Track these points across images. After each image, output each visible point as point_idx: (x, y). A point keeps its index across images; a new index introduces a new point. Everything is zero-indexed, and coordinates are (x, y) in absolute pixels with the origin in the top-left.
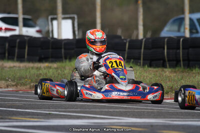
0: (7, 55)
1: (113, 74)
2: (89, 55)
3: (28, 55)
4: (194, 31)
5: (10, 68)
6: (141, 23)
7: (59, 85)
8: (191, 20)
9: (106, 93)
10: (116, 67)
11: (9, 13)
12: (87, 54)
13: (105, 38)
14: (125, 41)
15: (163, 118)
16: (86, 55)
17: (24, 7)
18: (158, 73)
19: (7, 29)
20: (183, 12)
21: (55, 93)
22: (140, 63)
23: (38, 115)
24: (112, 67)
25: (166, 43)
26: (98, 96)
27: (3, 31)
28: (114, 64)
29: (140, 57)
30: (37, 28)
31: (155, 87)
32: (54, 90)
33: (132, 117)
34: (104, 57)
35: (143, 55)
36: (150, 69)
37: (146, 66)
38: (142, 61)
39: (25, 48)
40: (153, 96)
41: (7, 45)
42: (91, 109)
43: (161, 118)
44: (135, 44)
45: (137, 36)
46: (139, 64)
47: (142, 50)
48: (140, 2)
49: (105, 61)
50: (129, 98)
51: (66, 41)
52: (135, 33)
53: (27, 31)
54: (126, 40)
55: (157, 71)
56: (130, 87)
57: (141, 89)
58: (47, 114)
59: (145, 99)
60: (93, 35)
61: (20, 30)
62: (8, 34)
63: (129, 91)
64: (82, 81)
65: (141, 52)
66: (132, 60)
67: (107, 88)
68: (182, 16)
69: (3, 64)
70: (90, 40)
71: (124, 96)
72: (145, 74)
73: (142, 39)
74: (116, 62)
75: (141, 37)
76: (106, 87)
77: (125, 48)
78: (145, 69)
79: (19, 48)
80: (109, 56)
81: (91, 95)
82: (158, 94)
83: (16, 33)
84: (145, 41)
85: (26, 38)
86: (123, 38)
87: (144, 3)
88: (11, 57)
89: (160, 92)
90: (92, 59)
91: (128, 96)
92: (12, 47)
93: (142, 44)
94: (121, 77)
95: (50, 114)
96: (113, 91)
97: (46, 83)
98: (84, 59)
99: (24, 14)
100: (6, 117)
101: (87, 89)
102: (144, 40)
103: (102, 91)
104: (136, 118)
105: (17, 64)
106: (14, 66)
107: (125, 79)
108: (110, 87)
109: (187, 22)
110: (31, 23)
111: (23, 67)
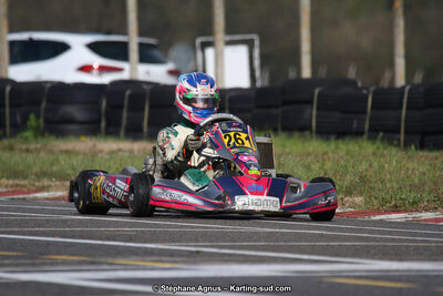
0: (103, 124)
3: (149, 124)
5: (112, 153)
6: (400, 50)
11: (108, 33)
14: (365, 92)
17: (140, 19)
18: (438, 163)
19: (103, 69)
22: (399, 140)
23: (172, 256)
27: (95, 72)
29: (400, 127)
30: (170, 66)
33: (381, 259)
35: (406, 121)
36: (421, 153)
37: (413, 147)
38: (402, 136)
39: (143, 110)
41: (104, 103)
44: (388, 99)
45: (393, 80)
46: (396, 142)
47: (404, 112)
48: (399, 4)
51: (233, 94)
52: (387, 75)
53: (148, 73)
54: (368, 89)
55: (436, 158)
58: (191, 252)
61: (133, 70)
62: (106, 79)
65: (400, 117)
66: (381, 134)
69: (95, 146)
72: (411, 165)
73: (403, 88)
77: (366, 107)
78: (410, 153)
79: (131, 109)
83: (125, 76)
84: (410, 90)
85: (145, 87)
86: (359, 84)
87: (407, 8)
88: (112, 131)
92: (115, 107)
93: (402, 97)
95: (198, 252)
99: (141, 33)
100: (103, 260)
102: (407, 88)
104: (391, 260)
105: (126, 145)
106: (120, 150)
110: (156, 53)
111: (139, 152)
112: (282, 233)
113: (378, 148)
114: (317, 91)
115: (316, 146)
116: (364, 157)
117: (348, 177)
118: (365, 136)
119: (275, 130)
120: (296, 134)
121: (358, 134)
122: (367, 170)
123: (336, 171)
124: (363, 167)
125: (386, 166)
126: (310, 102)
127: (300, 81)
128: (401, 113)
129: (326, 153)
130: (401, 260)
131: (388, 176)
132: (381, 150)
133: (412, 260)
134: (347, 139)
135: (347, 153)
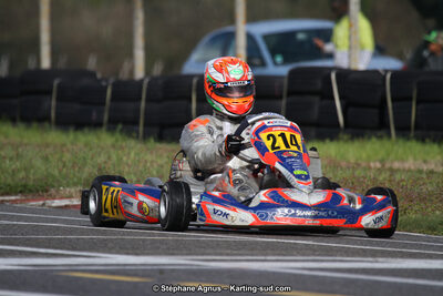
1: (278, 166)
2: (213, 121)
4: (257, 61)
6: (139, 42)
7: (143, 191)
8: (250, 38)
9: (263, 212)
10: (283, 148)
12: (208, 117)
13: (249, 78)
14: (104, 83)
15: (187, 254)
16: (208, 121)
20: (232, 20)
21: (134, 210)
22: (137, 132)
24: (273, 148)
25: (194, 88)
26: (244, 217)
28: (280, 142)
29: (139, 118)
31: (379, 197)
32: (132, 204)
33: (118, 253)
34: (253, 123)
35: (145, 114)
36: (159, 145)
37: (152, 141)
38: (141, 128)
40: (374, 217)
42: (27, 234)
43: (182, 254)
44: (127, 91)
45: (132, 72)
46: (135, 135)
47: (143, 104)
49: (257, 133)
50: (317, 222)
52: (126, 67)
54: (107, 80)
56: (319, 197)
57: (346, 202)
59: (357, 225)
60: (220, 71)
63: (318, 207)
64: (200, 183)
65: (138, 110)
66: (120, 126)
67: (264, 199)
68: (229, 29)
70: (213, 84)
71: (305, 218)
72: (149, 157)
73: (142, 81)
74: (283, 135)
75: (139, 73)
76: (262, 196)
77: (105, 99)
78: (149, 146)
80: (266, 122)
81: (226, 215)
82: (385, 213)
84: (149, 83)
86: (99, 76)
89: (390, 209)
90: (221, 129)
91: (315, 217)
93: (141, 90)
94: (298, 172)
96: (279, 207)
97: (111, 186)
98: (202, 129)
101: (216, 201)
102: (146, 81)
103: (253, 205)
104: (128, 254)
107: (307, 177)
108: (272, 197)
109: (241, 41)
112: (20, 226)
113: (117, 141)
114: (56, 82)
115: (55, 137)
116: (103, 149)
117: (86, 169)
118: (104, 128)
119: (13, 121)
120: (35, 125)
121: (97, 125)
122: (105, 162)
123: (74, 163)
124: (101, 159)
125: (125, 159)
126: (49, 93)
127: (39, 72)
128: (140, 105)
129: (64, 145)
130: (137, 254)
131: (127, 169)
132: (119, 143)
133: (148, 254)
134: (86, 130)
135: (86, 145)
